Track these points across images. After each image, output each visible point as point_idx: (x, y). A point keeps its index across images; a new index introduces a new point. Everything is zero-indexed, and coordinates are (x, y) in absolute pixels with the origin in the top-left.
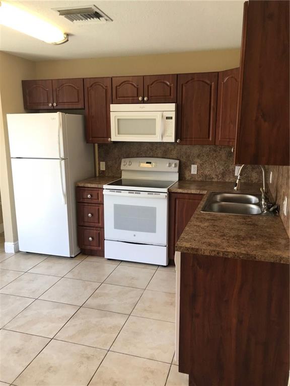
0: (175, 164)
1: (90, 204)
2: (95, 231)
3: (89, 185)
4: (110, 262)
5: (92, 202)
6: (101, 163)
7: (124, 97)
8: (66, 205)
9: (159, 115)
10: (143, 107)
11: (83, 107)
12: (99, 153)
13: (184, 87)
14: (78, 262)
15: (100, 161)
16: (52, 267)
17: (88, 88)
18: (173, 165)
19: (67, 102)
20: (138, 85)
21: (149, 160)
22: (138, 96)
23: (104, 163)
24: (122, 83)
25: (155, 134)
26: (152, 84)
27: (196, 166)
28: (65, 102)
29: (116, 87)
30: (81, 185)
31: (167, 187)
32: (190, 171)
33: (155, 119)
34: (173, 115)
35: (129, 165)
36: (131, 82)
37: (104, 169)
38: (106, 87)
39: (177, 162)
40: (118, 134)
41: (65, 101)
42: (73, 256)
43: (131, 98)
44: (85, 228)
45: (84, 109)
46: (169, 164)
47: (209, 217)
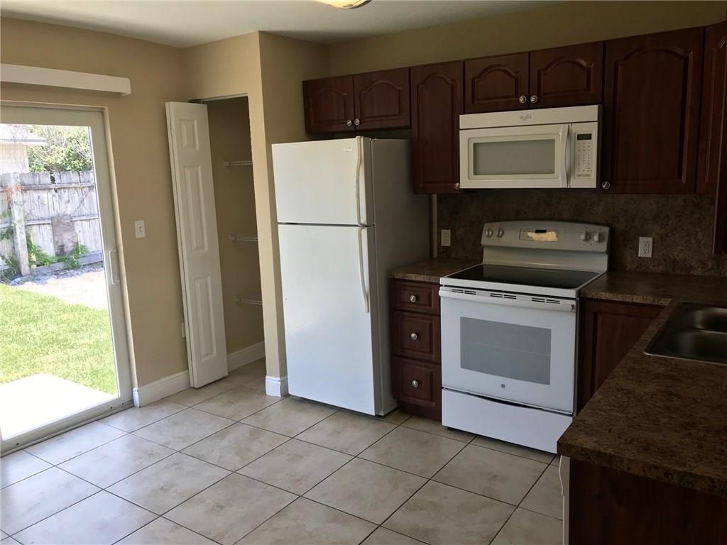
0: (600, 235)
1: (414, 315)
2: (424, 368)
3: (413, 277)
4: (452, 435)
5: (419, 311)
6: (443, 231)
7: (489, 99)
8: (369, 314)
9: (562, 130)
10: (528, 117)
11: (408, 124)
12: (440, 212)
13: (620, 68)
14: (390, 427)
15: (440, 228)
16: (339, 433)
17: (418, 86)
18: (596, 238)
19: (379, 117)
20: (517, 73)
21: (541, 225)
22: (517, 96)
23: (449, 231)
24: (485, 70)
25: (553, 172)
26: (547, 69)
27: (650, 240)
28: (375, 117)
29: (473, 80)
30: (399, 276)
31: (576, 287)
32: (636, 249)
33: (553, 141)
34: (593, 130)
35: (499, 236)
36: (502, 68)
37: (449, 245)
38: (453, 80)
39: (606, 230)
40: (475, 173)
41: (376, 115)
42: (382, 414)
43: (503, 100)
44: (404, 360)
45: (411, 127)
46: (587, 234)
47: (662, 370)
